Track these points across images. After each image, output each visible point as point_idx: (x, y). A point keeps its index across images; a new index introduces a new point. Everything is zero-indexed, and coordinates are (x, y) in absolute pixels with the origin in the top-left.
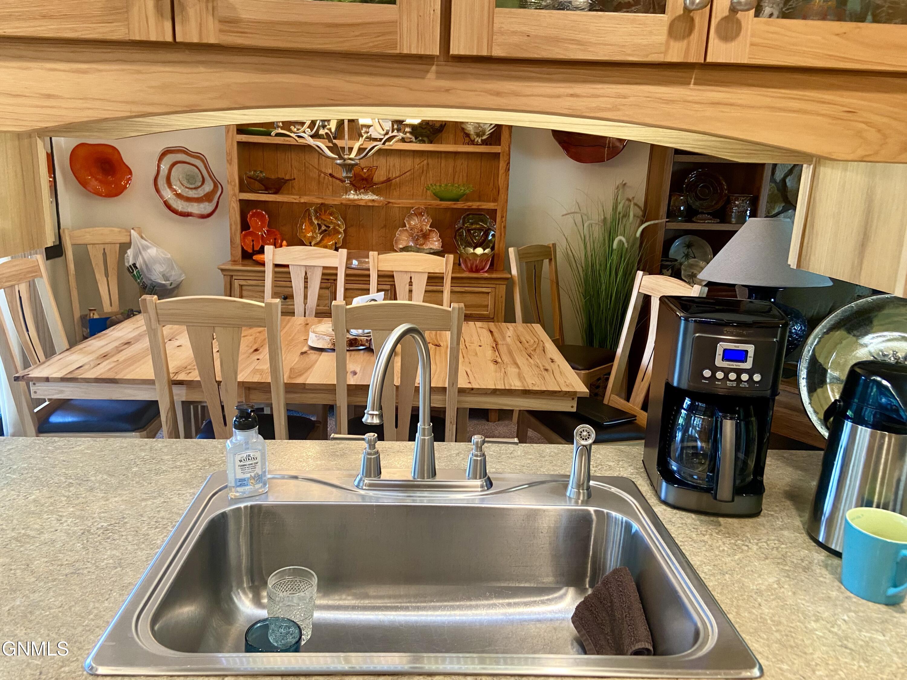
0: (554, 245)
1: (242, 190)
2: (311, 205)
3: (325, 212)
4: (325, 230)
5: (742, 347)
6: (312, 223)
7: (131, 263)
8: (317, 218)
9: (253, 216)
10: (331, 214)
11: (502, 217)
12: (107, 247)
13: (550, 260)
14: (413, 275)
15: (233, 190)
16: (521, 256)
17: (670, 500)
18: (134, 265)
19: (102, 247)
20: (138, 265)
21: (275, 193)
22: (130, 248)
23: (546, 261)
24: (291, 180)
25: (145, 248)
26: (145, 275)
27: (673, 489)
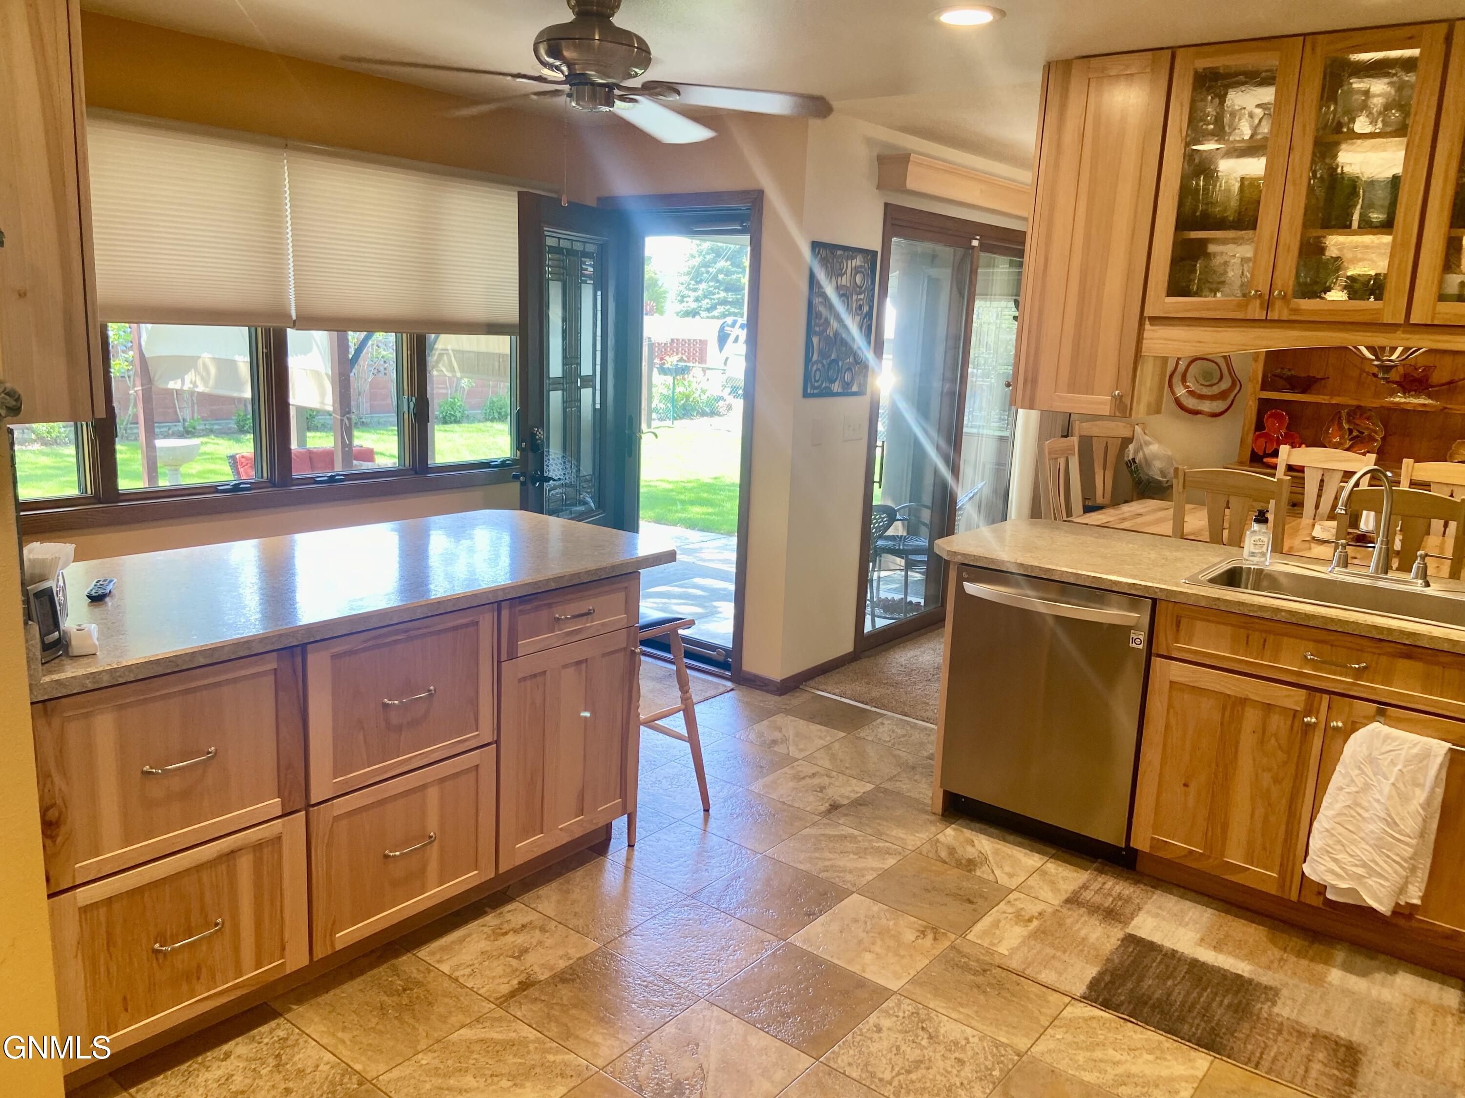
1: (1263, 388)
2: (1343, 406)
3: (1361, 415)
4: (1357, 437)
6: (1340, 427)
7: (1131, 457)
8: (1349, 422)
9: (1270, 416)
10: (1368, 419)
12: (1110, 441)
15: (1254, 388)
18: (1134, 459)
19: (1105, 440)
20: (1137, 461)
21: (1302, 392)
22: (1131, 443)
24: (1324, 379)
25: (1147, 444)
26: (1142, 469)
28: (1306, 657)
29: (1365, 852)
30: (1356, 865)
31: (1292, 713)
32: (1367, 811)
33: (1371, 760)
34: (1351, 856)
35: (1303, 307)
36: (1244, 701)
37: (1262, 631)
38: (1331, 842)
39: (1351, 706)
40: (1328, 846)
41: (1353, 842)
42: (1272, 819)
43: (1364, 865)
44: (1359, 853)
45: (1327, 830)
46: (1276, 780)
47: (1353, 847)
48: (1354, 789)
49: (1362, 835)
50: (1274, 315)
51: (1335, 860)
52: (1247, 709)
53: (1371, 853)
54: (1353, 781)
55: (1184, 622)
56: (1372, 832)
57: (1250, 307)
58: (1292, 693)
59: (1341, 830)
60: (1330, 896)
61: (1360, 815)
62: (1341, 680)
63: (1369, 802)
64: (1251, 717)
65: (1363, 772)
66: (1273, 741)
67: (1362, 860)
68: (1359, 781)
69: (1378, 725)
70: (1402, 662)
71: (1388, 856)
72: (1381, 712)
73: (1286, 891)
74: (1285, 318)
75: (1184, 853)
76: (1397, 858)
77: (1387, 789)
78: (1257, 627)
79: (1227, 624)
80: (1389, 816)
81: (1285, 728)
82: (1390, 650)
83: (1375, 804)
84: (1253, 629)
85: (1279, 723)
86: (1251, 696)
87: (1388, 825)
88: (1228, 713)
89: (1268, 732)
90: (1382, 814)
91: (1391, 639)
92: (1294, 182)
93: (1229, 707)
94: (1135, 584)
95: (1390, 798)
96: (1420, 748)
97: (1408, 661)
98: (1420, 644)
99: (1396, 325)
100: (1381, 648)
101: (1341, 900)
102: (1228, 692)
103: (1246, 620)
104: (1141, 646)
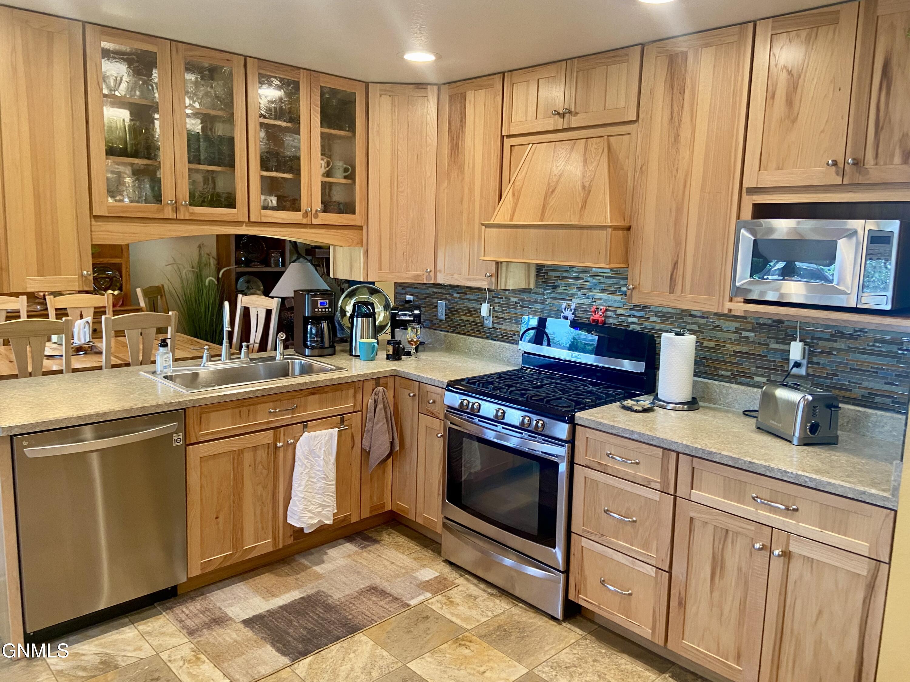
0: (163, 285)
5: (325, 301)
11: (127, 268)
13: (162, 296)
14: (82, 309)
16: (146, 293)
17: (310, 355)
23: (159, 297)
27: (310, 350)
28: (270, 412)
29: (318, 499)
30: (317, 508)
31: (267, 446)
32: (314, 478)
33: (311, 452)
34: (314, 505)
35: (197, 212)
36: (242, 451)
37: (247, 406)
38: (306, 503)
39: (293, 428)
40: (306, 505)
41: (313, 497)
42: (265, 510)
43: (321, 505)
44: (316, 501)
45: (303, 498)
46: (264, 487)
47: (313, 500)
48: (307, 470)
49: (316, 491)
50: (181, 216)
51: (309, 511)
52: (244, 454)
53: (321, 498)
54: (306, 466)
55: (203, 416)
56: (320, 487)
58: (265, 435)
59: (308, 494)
60: (306, 531)
61: (312, 482)
62: (286, 418)
63: (315, 473)
64: (248, 458)
65: (309, 460)
66: (260, 465)
67: (319, 503)
68: (308, 465)
69: (306, 433)
70: (310, 398)
71: (328, 495)
72: (306, 426)
73: (277, 545)
74: (187, 218)
75: (222, 559)
76: (331, 494)
77: (322, 463)
78: (245, 404)
79: (228, 409)
80: (325, 475)
81: (265, 455)
82: (306, 394)
83: (318, 473)
84: (243, 406)
85: (262, 454)
86: (247, 446)
87: (325, 480)
88: (236, 461)
89: (257, 462)
90: (323, 476)
91: (307, 387)
92: (179, 134)
93: (236, 457)
94: (171, 403)
95: (324, 466)
96: (327, 436)
97: (313, 396)
98: (318, 385)
99: (243, 222)
100: (301, 394)
101: (313, 530)
102: (234, 449)
103: (240, 402)
104: (181, 443)
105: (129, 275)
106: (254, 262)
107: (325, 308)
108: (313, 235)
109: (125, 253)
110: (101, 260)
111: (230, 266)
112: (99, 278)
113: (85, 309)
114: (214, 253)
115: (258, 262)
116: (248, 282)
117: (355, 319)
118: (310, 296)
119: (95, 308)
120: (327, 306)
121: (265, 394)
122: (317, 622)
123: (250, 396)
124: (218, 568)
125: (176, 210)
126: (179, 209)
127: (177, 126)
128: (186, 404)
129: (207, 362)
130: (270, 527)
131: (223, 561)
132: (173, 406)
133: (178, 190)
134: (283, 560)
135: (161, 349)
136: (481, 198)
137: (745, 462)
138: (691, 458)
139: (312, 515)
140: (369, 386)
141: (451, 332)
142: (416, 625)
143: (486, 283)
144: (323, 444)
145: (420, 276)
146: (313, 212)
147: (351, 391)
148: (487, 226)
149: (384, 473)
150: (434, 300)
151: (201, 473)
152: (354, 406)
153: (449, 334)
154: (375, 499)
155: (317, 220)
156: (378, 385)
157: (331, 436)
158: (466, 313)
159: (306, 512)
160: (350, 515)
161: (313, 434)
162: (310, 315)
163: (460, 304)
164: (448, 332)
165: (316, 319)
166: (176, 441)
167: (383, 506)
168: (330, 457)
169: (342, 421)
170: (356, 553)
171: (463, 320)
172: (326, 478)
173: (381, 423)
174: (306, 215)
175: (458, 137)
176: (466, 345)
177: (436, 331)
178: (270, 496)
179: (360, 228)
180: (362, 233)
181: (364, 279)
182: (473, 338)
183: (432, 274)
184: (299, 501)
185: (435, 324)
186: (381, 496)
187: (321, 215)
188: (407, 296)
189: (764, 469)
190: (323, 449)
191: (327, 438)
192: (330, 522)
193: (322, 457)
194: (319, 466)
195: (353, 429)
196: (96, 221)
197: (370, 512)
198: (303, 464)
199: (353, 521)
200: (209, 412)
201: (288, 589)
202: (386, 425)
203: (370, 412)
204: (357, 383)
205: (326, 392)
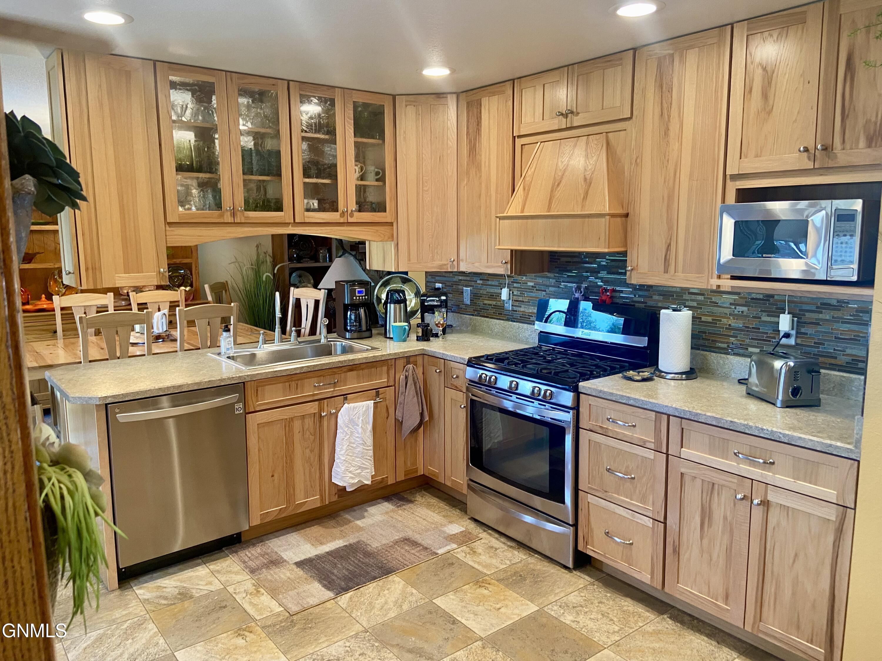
0: (226, 281)
5: (362, 289)
6: (56, 281)
11: (196, 267)
13: (226, 291)
14: (160, 304)
16: (212, 288)
17: (350, 337)
23: (224, 291)
24: (38, 253)
27: (350, 334)
28: (315, 386)
29: (358, 462)
30: (357, 470)
31: (313, 415)
32: (354, 443)
33: (351, 421)
34: (354, 467)
35: (251, 216)
36: (292, 419)
37: (295, 381)
38: (347, 465)
39: (334, 400)
40: (347, 467)
41: (353, 460)
42: (313, 470)
43: (360, 467)
44: (356, 463)
45: (344, 460)
46: (312, 451)
47: (354, 462)
48: (348, 437)
49: (355, 455)
50: (238, 220)
51: (350, 472)
52: (294, 422)
53: (360, 461)
54: (347, 433)
55: (259, 389)
56: (359, 451)
57: (225, 216)
58: (312, 405)
59: (349, 457)
60: (348, 490)
61: (352, 447)
62: (329, 391)
63: (354, 439)
64: (297, 424)
65: (349, 428)
66: (308, 431)
67: (359, 466)
68: (349, 432)
69: (346, 405)
70: (350, 374)
71: (366, 459)
72: (346, 399)
73: (324, 501)
74: (243, 221)
75: (277, 512)
76: (369, 458)
77: (360, 430)
78: (293, 379)
79: (280, 383)
80: (363, 441)
81: (311, 424)
82: (345, 370)
83: (357, 439)
84: (292, 381)
85: (309, 422)
86: (296, 415)
87: (364, 445)
88: (287, 428)
89: (305, 429)
90: (361, 442)
91: (346, 365)
92: (235, 150)
93: (287, 425)
94: (233, 378)
95: (362, 433)
96: (365, 407)
97: (351, 373)
98: (355, 363)
99: (290, 223)
100: (342, 370)
101: (354, 489)
102: (286, 417)
103: (289, 377)
104: (242, 411)
105: (198, 273)
106: (305, 258)
107: (362, 296)
108: (350, 232)
109: (194, 254)
110: (175, 260)
111: (283, 262)
112: (173, 276)
113: (163, 303)
114: (270, 251)
115: (308, 258)
116: (300, 276)
117: (389, 305)
118: (349, 286)
119: (171, 302)
120: (364, 294)
121: (310, 370)
122: (358, 565)
123: (298, 372)
124: (274, 519)
125: (234, 215)
126: (236, 215)
127: (233, 143)
128: (245, 378)
129: (263, 344)
130: (318, 485)
131: (279, 513)
132: (234, 380)
133: (235, 198)
134: (329, 515)
135: (225, 334)
136: (496, 193)
137: (727, 421)
138: (680, 419)
139: (352, 476)
140: (400, 363)
141: (476, 315)
142: (442, 569)
143: (502, 269)
144: (361, 414)
145: (445, 265)
146: (349, 211)
147: (385, 368)
148: (501, 218)
149: (416, 440)
150: (460, 287)
151: (259, 438)
152: (388, 381)
153: (474, 317)
154: (409, 464)
155: (353, 218)
156: (408, 363)
157: (368, 407)
158: (488, 297)
159: (347, 473)
160: (387, 477)
161: (352, 405)
162: (349, 303)
163: (483, 290)
164: (473, 315)
165: (355, 307)
166: (237, 410)
167: (416, 470)
168: (367, 425)
169: (378, 394)
170: (393, 511)
171: (486, 304)
172: (364, 444)
173: (411, 397)
174: (343, 214)
175: (475, 139)
176: (489, 327)
177: (462, 315)
178: (317, 458)
179: (391, 224)
180: (393, 229)
181: (395, 269)
182: (495, 320)
183: (455, 263)
184: (342, 463)
185: (462, 308)
186: (414, 463)
187: (356, 214)
188: (436, 284)
189: (743, 427)
190: (361, 419)
191: (364, 409)
192: (369, 482)
193: (360, 425)
194: (358, 433)
195: (387, 402)
196: (170, 227)
197: (405, 475)
198: (344, 431)
199: (389, 483)
200: (265, 385)
201: (334, 539)
202: (416, 398)
203: (402, 386)
204: (389, 361)
205: (363, 369)
